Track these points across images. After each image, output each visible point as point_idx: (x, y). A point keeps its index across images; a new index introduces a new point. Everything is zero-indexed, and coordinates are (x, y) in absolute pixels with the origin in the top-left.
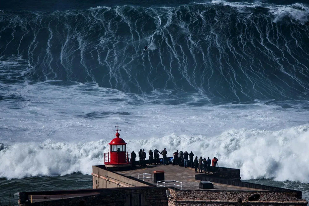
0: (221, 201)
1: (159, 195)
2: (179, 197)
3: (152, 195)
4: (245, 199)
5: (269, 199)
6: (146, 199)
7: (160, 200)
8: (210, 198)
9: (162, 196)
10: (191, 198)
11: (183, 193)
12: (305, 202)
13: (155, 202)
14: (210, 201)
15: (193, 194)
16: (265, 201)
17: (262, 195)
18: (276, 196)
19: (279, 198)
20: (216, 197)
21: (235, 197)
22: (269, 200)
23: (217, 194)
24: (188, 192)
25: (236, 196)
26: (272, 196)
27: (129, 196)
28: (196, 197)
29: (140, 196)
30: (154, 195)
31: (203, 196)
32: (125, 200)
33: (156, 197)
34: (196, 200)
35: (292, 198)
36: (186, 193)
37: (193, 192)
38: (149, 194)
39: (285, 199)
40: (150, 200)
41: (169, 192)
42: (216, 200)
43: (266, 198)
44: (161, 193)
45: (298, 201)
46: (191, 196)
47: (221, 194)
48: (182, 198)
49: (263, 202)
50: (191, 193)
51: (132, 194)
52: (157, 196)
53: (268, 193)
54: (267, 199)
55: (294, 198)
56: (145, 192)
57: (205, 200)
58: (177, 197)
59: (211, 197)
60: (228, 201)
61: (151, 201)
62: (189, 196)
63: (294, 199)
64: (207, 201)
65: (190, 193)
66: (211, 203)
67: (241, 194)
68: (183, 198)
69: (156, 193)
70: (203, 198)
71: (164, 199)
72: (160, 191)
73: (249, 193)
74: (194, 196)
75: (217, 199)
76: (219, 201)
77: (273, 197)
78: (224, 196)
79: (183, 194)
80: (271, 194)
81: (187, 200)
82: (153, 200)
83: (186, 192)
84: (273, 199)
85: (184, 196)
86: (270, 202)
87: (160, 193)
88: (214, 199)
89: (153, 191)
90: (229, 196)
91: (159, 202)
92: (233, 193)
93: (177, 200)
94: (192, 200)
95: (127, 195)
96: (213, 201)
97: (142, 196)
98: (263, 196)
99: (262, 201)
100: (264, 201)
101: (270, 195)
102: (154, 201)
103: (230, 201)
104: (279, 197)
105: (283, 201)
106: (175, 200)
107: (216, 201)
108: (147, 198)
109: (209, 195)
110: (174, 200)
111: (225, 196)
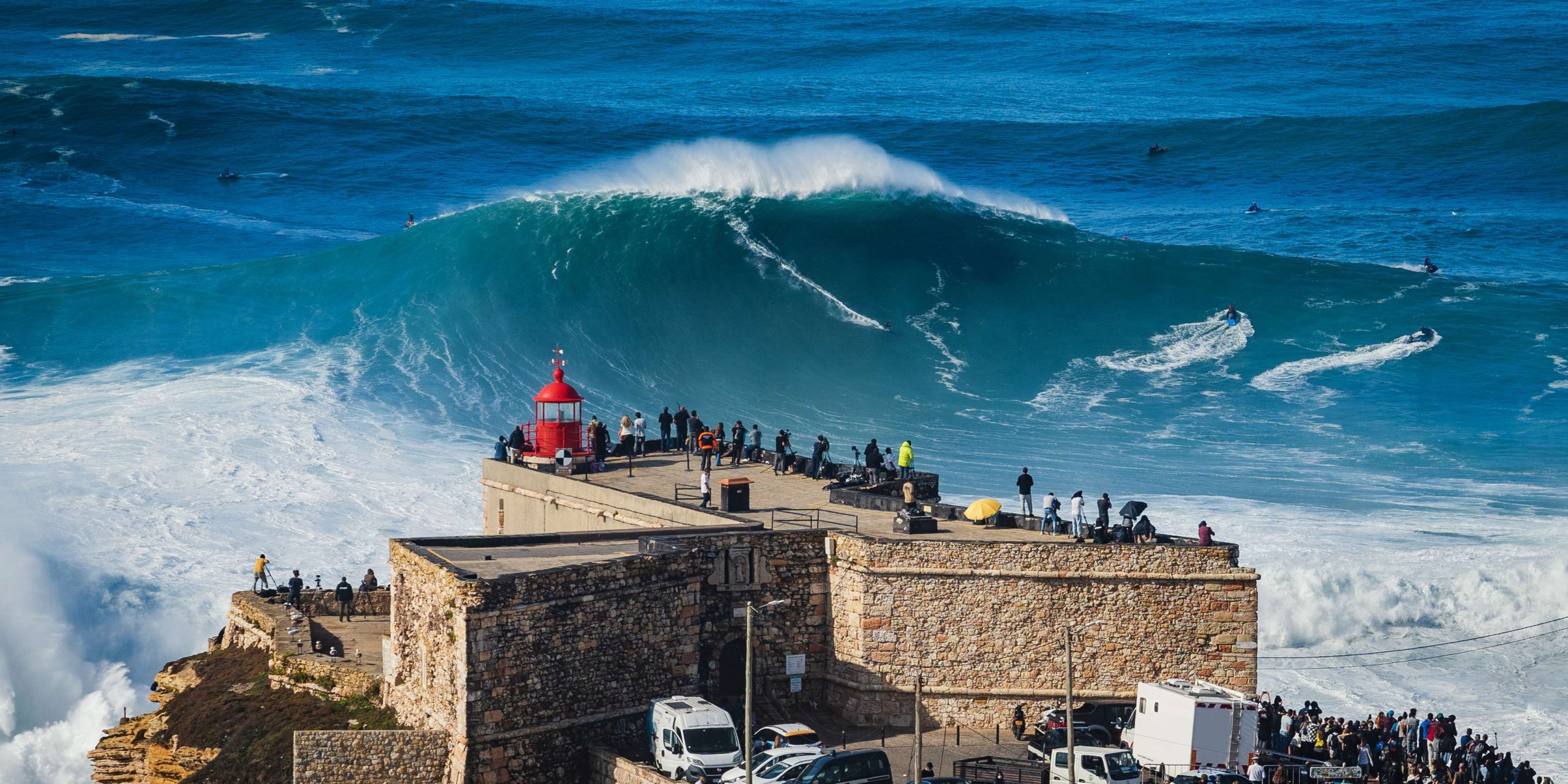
0: (1004, 572)
1: (804, 551)
2: (877, 559)
3: (785, 552)
4: (1075, 568)
5: (1145, 566)
6: (768, 564)
7: (807, 566)
8: (970, 563)
9: (812, 554)
10: (912, 562)
11: (890, 549)
12: (1252, 576)
13: (793, 572)
14: (967, 571)
15: (919, 550)
16: (1132, 573)
17: (1125, 554)
18: (1168, 559)
19: (1176, 564)
20: (988, 562)
21: (1045, 561)
22: (1144, 569)
23: (990, 551)
24: (905, 544)
25: (1047, 558)
26: (1156, 559)
27: (723, 554)
28: (927, 561)
29: (751, 555)
30: (791, 553)
31: (947, 557)
32: (710, 566)
33: (794, 557)
34: (926, 570)
35: (1215, 564)
36: (898, 548)
37: (919, 545)
38: (777, 548)
39: (1192, 565)
40: (777, 567)
41: (835, 544)
42: (987, 568)
43: (1137, 563)
44: (811, 547)
45: (1231, 572)
46: (912, 558)
47: (1002, 551)
48: (886, 563)
49: (1129, 575)
50: (912, 549)
51: (731, 550)
52: (799, 554)
53: (1142, 550)
54: (1141, 568)
55: (1220, 563)
56: (766, 544)
57: (954, 567)
58: (871, 561)
59: (974, 562)
60: (1024, 573)
61: (781, 570)
62: (906, 558)
63: (1221, 566)
64: (961, 572)
65: (909, 548)
66: (972, 576)
67: (1063, 552)
68: (889, 562)
69: (795, 546)
70: (948, 564)
71: (818, 564)
72: (806, 541)
73: (1087, 550)
74: (921, 559)
75: (991, 566)
76: (995, 572)
77: (1158, 561)
78: (1010, 559)
79: (888, 551)
80: (1151, 552)
81: (901, 569)
82: (788, 566)
83: (897, 544)
84: (1158, 567)
85: (891, 557)
86: (1149, 575)
87: (806, 547)
88: (980, 565)
89: (787, 542)
90: (1027, 558)
91: (804, 572)
92: (1040, 549)
93: (871, 568)
94: (916, 570)
95: (717, 552)
96: (977, 571)
97: (756, 557)
98: (1127, 559)
99: (1124, 574)
100: (1129, 571)
101: (1150, 556)
102: (789, 571)
103: (1029, 572)
104: (1175, 560)
105: (1187, 574)
106: (865, 570)
107: (987, 572)
108: (771, 562)
109: (966, 556)
110: (861, 569)
111: (1014, 558)
